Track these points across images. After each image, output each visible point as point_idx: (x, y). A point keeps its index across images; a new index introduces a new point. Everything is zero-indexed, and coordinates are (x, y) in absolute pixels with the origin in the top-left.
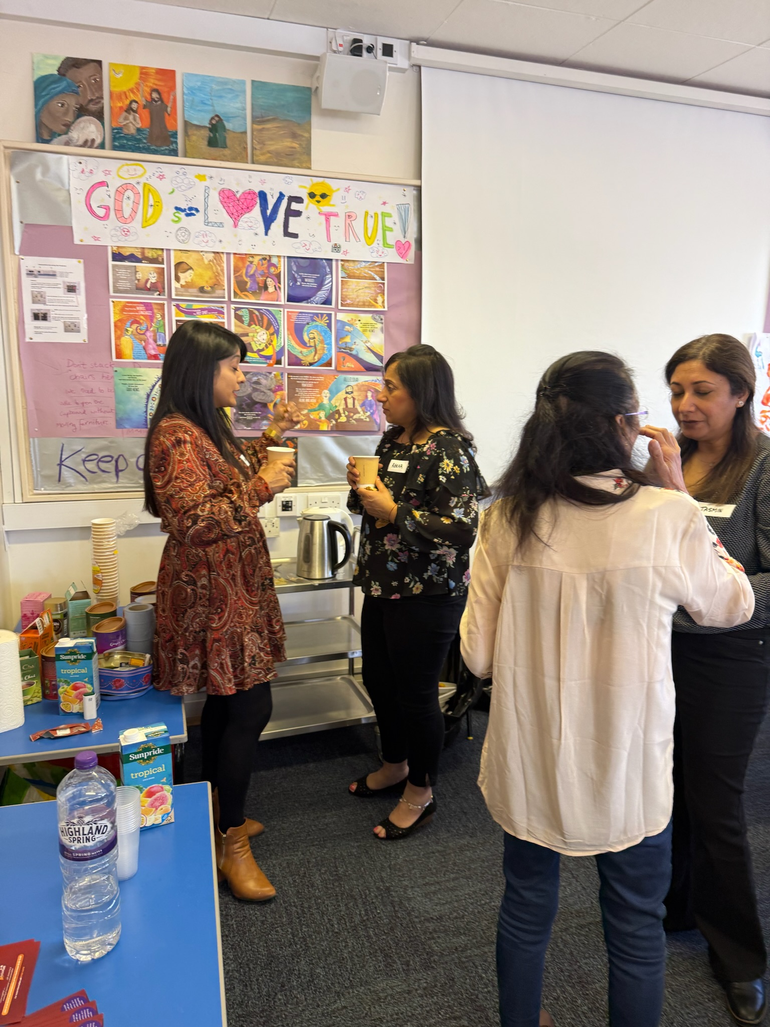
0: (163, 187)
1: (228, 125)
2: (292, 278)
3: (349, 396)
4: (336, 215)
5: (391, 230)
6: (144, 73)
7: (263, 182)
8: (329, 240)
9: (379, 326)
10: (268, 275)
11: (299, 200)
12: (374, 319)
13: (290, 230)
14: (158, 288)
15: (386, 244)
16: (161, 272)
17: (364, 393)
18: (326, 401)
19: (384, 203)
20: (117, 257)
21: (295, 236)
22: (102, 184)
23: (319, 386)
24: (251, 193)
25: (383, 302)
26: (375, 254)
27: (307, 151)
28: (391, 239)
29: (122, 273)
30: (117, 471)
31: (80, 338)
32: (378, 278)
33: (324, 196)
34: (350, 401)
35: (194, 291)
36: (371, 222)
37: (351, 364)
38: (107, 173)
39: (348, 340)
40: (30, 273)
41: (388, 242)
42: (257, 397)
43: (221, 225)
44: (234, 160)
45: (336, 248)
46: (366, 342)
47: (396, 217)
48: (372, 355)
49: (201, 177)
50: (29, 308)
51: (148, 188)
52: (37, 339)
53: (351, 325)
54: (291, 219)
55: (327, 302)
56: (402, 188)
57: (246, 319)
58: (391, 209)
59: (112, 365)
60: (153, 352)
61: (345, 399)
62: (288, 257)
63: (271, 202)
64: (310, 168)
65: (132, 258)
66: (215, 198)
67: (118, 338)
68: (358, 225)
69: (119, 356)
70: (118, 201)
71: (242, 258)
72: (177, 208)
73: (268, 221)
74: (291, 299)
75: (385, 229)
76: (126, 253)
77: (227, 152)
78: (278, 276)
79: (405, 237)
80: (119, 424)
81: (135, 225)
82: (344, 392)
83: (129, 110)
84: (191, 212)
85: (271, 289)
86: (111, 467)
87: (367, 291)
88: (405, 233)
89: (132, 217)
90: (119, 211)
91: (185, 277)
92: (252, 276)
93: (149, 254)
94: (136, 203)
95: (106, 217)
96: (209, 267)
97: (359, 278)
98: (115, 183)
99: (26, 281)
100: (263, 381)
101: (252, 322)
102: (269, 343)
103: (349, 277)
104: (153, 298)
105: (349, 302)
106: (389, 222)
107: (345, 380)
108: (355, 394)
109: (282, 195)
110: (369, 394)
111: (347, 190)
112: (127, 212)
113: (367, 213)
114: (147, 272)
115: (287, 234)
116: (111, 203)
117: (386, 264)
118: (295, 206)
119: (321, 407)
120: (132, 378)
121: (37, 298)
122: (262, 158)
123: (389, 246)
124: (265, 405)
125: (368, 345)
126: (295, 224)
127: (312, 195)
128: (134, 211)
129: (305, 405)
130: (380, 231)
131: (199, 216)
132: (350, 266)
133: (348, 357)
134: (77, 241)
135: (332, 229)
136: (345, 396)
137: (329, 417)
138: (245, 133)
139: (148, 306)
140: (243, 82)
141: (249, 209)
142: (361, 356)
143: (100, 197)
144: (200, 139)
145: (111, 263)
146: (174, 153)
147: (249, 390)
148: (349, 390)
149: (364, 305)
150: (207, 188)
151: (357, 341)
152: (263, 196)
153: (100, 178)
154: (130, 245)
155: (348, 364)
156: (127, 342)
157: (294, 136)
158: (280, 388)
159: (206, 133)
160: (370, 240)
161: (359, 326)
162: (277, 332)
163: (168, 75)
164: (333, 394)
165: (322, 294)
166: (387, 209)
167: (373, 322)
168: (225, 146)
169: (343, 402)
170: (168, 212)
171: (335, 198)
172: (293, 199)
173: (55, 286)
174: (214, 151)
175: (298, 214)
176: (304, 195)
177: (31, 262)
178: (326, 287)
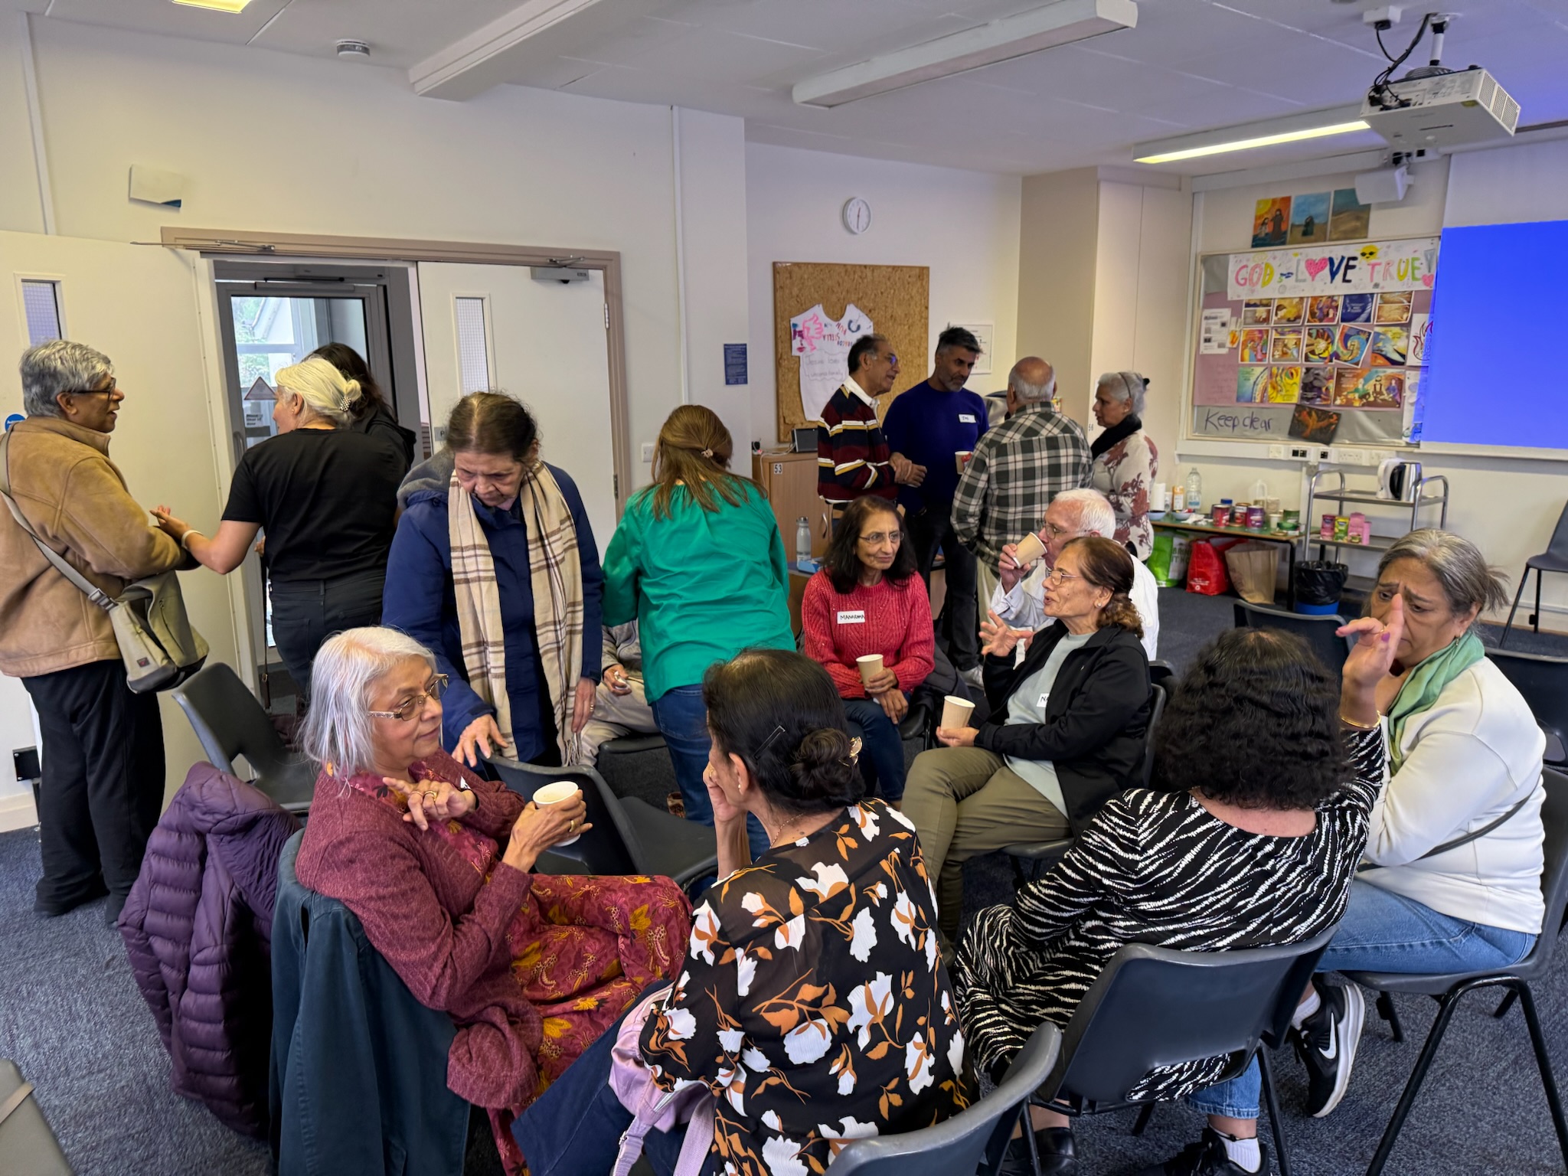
0: (1274, 264)
1: (1316, 221)
2: (1345, 307)
3: (1378, 383)
4: (1379, 264)
5: (1419, 268)
6: (1274, 201)
7: (1331, 252)
8: (1372, 280)
9: (1405, 334)
10: (1331, 307)
11: (1355, 259)
12: (1402, 330)
13: (1347, 278)
14: (1266, 320)
15: (1414, 278)
16: (1269, 311)
17: (1389, 381)
18: (1360, 386)
19: (1415, 251)
20: (1248, 305)
21: (1349, 281)
22: (1245, 266)
23: (1357, 376)
24: (1324, 259)
25: (1408, 318)
26: (1405, 286)
27: (1366, 226)
28: (1418, 274)
29: (1249, 314)
30: (1234, 426)
31: (1224, 351)
32: (1406, 302)
33: (1371, 254)
34: (1378, 387)
35: (1284, 321)
36: (1403, 266)
37: (1381, 361)
38: (1248, 260)
39: (1380, 344)
40: (1206, 318)
41: (1416, 277)
42: (1316, 383)
43: (1304, 281)
44: (1316, 241)
45: (1376, 286)
47: (1423, 260)
48: (1397, 354)
49: (1296, 255)
50: (1203, 335)
51: (1268, 265)
52: (1206, 352)
53: (1384, 335)
54: (1349, 271)
55: (1368, 320)
56: (1429, 240)
57: (1314, 335)
58: (1420, 255)
59: (1239, 365)
60: (1259, 357)
61: (1375, 385)
62: (1345, 296)
63: (1336, 263)
64: (1366, 237)
65: (1255, 305)
66: (1303, 265)
67: (1243, 350)
68: (1393, 270)
69: (1242, 360)
70: (1251, 275)
71: (1315, 298)
72: (1282, 275)
73: (1333, 274)
74: (1343, 320)
75: (1414, 269)
76: (1252, 302)
77: (1312, 237)
78: (1337, 307)
79: (1429, 272)
80: (1238, 400)
81: (1259, 287)
82: (1374, 380)
83: (1263, 224)
84: (1288, 275)
85: (1331, 316)
86: (1230, 423)
87: (1397, 311)
88: (1429, 269)
89: (1257, 283)
90: (1251, 280)
91: (1281, 313)
92: (1321, 309)
93: (1264, 302)
94: (1260, 274)
95: (1245, 284)
96: (1296, 306)
97: (1392, 303)
98: (1251, 265)
99: (1204, 322)
100: (1322, 373)
101: (1318, 336)
102: (1327, 349)
103: (1385, 303)
104: (1263, 327)
105: (1383, 319)
106: (1417, 264)
107: (1377, 372)
108: (1383, 381)
109: (1343, 258)
110: (1393, 382)
111: (1389, 247)
112: (1255, 279)
113: (1401, 260)
114: (1261, 312)
115: (1345, 280)
116: (1247, 276)
117: (1413, 292)
118: (1352, 263)
119: (1356, 390)
120: (1248, 373)
121: (1208, 331)
122: (1334, 237)
123: (1417, 279)
124: (1320, 389)
125: (1395, 347)
126: (1350, 274)
127: (1363, 254)
128: (1259, 279)
129: (1346, 389)
130: (1410, 270)
131: (1293, 278)
132: (1387, 296)
133: (1378, 356)
134: (1229, 298)
135: (1375, 274)
136: (1375, 383)
137: (1362, 397)
138: (1326, 223)
139: (1260, 331)
140: (1329, 194)
141: (1323, 268)
142: (1389, 355)
143: (1244, 273)
144: (1298, 232)
145: (1244, 309)
146: (1283, 243)
147: (1312, 379)
148: (1379, 379)
149: (1393, 321)
150: (1298, 262)
151: (1387, 345)
152: (1331, 260)
153: (1244, 263)
154: (1255, 297)
155: (1379, 361)
156: (1247, 352)
157: (1358, 218)
158: (1331, 377)
159: (1302, 229)
160: (1401, 277)
161: (1390, 335)
162: (1332, 342)
163: (1287, 200)
164: (1366, 381)
165: (1364, 316)
166: (1416, 255)
167: (1401, 332)
168: (1312, 233)
169: (1373, 387)
170: (1277, 276)
171: (1379, 254)
172: (1350, 259)
173: (1216, 324)
174: (1305, 238)
175: (1353, 267)
176: (1357, 254)
177: (1208, 312)
178: (1368, 311)
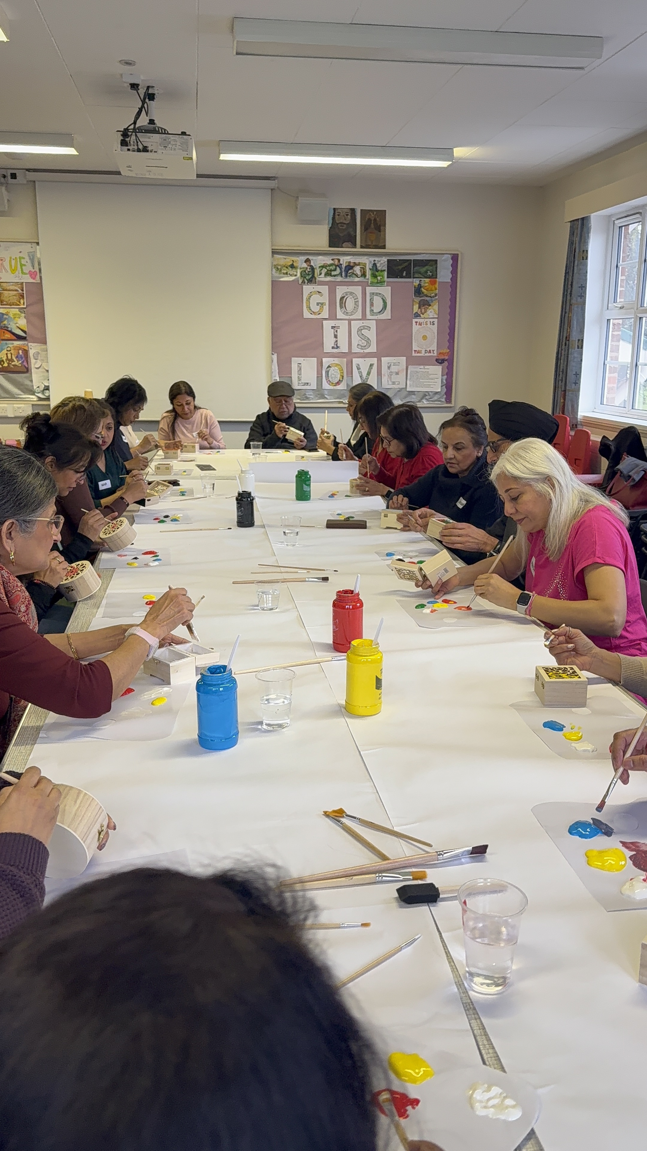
3: (9, 352)
5: (25, 265)
9: (23, 315)
12: (20, 312)
15: (23, 273)
17: (17, 351)
19: (20, 252)
25: (24, 303)
26: (17, 278)
28: (26, 270)
32: (20, 290)
34: (9, 356)
36: (13, 262)
37: (8, 335)
39: (5, 322)
41: (24, 271)
46: (16, 323)
47: (27, 259)
48: (20, 330)
53: (7, 315)
58: (25, 255)
61: (7, 354)
68: (6, 264)
75: (22, 265)
79: (34, 269)
82: (6, 350)
87: (15, 297)
88: (33, 266)
97: (9, 290)
103: (4, 290)
105: (5, 303)
106: (24, 262)
107: (6, 344)
108: (12, 351)
110: (20, 352)
113: (11, 258)
117: (24, 284)
123: (25, 274)
125: (17, 325)
130: (19, 266)
132: (5, 285)
133: (6, 331)
136: (6, 352)
142: (13, 331)
148: (9, 349)
149: (13, 305)
151: (11, 323)
155: (6, 335)
160: (13, 271)
161: (12, 315)
166: (21, 255)
167: (19, 313)
169: (5, 356)
